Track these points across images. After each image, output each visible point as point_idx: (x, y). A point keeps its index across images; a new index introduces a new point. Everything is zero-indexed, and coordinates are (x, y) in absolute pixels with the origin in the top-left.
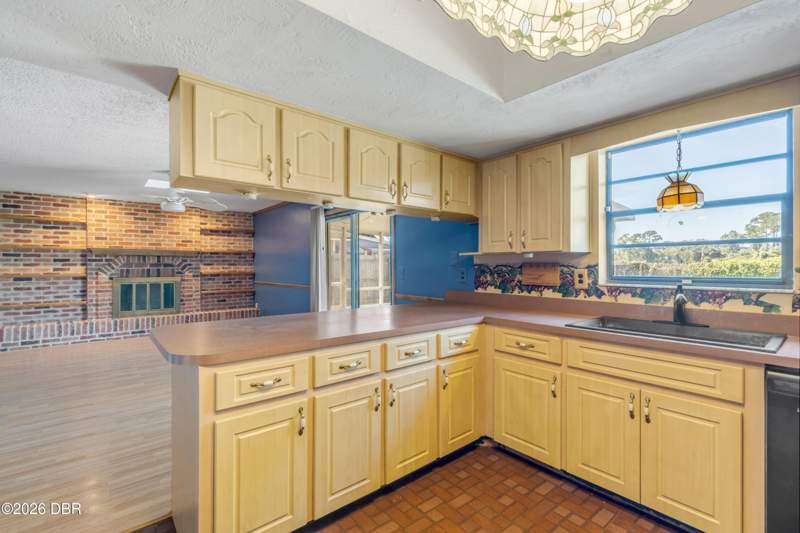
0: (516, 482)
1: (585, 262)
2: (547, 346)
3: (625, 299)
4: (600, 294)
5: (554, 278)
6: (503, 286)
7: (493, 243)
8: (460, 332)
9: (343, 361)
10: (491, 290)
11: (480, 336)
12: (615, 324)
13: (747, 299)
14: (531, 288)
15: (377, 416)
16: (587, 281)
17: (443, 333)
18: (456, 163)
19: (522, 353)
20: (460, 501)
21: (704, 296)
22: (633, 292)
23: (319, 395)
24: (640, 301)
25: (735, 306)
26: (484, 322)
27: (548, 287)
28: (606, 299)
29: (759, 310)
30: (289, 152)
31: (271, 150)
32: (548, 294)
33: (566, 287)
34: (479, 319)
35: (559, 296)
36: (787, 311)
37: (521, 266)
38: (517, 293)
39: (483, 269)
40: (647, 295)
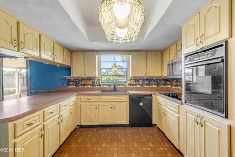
1: (98, 79)
2: (94, 98)
3: (105, 86)
4: (100, 86)
5: (90, 83)
6: (76, 85)
8: (73, 98)
9: (51, 111)
10: (72, 87)
11: (77, 99)
13: (123, 85)
14: (84, 85)
16: (98, 83)
17: (71, 99)
21: (118, 85)
22: (106, 85)
24: (108, 87)
25: (122, 86)
26: (78, 95)
27: (89, 85)
28: (102, 87)
29: (124, 87)
32: (89, 86)
33: (93, 85)
34: (76, 94)
35: (91, 87)
36: (127, 87)
37: (82, 80)
38: (80, 87)
39: (69, 81)
40: (109, 85)
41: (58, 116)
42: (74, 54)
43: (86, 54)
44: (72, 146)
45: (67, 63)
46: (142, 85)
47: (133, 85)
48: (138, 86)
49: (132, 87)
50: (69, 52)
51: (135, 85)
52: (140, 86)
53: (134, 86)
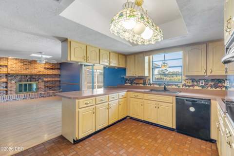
0: (134, 124)
1: (148, 78)
2: (141, 95)
3: (156, 86)
5: (142, 82)
6: (131, 83)
7: (129, 74)
8: (123, 93)
9: (102, 99)
10: (128, 84)
11: (127, 94)
12: (153, 90)
13: (175, 85)
14: (137, 84)
15: (107, 110)
16: (148, 82)
17: (120, 93)
18: (121, 56)
19: (136, 97)
20: (124, 127)
21: (169, 85)
22: (157, 84)
23: (97, 106)
24: (158, 86)
25: (174, 87)
26: (128, 91)
28: (152, 86)
29: (177, 87)
30: (88, 55)
31: (85, 55)
32: (141, 85)
33: (144, 84)
34: (127, 90)
35: (143, 85)
36: (181, 87)
37: (135, 79)
38: (134, 85)
39: (126, 80)
40: (160, 85)
41: (107, 103)
42: (128, 57)
43: (136, 56)
44: (117, 129)
45: (122, 66)
46: (203, 87)
47: (189, 86)
48: (196, 88)
49: (187, 88)
50: (124, 57)
51: (193, 86)
52: (201, 88)
53: (191, 88)
